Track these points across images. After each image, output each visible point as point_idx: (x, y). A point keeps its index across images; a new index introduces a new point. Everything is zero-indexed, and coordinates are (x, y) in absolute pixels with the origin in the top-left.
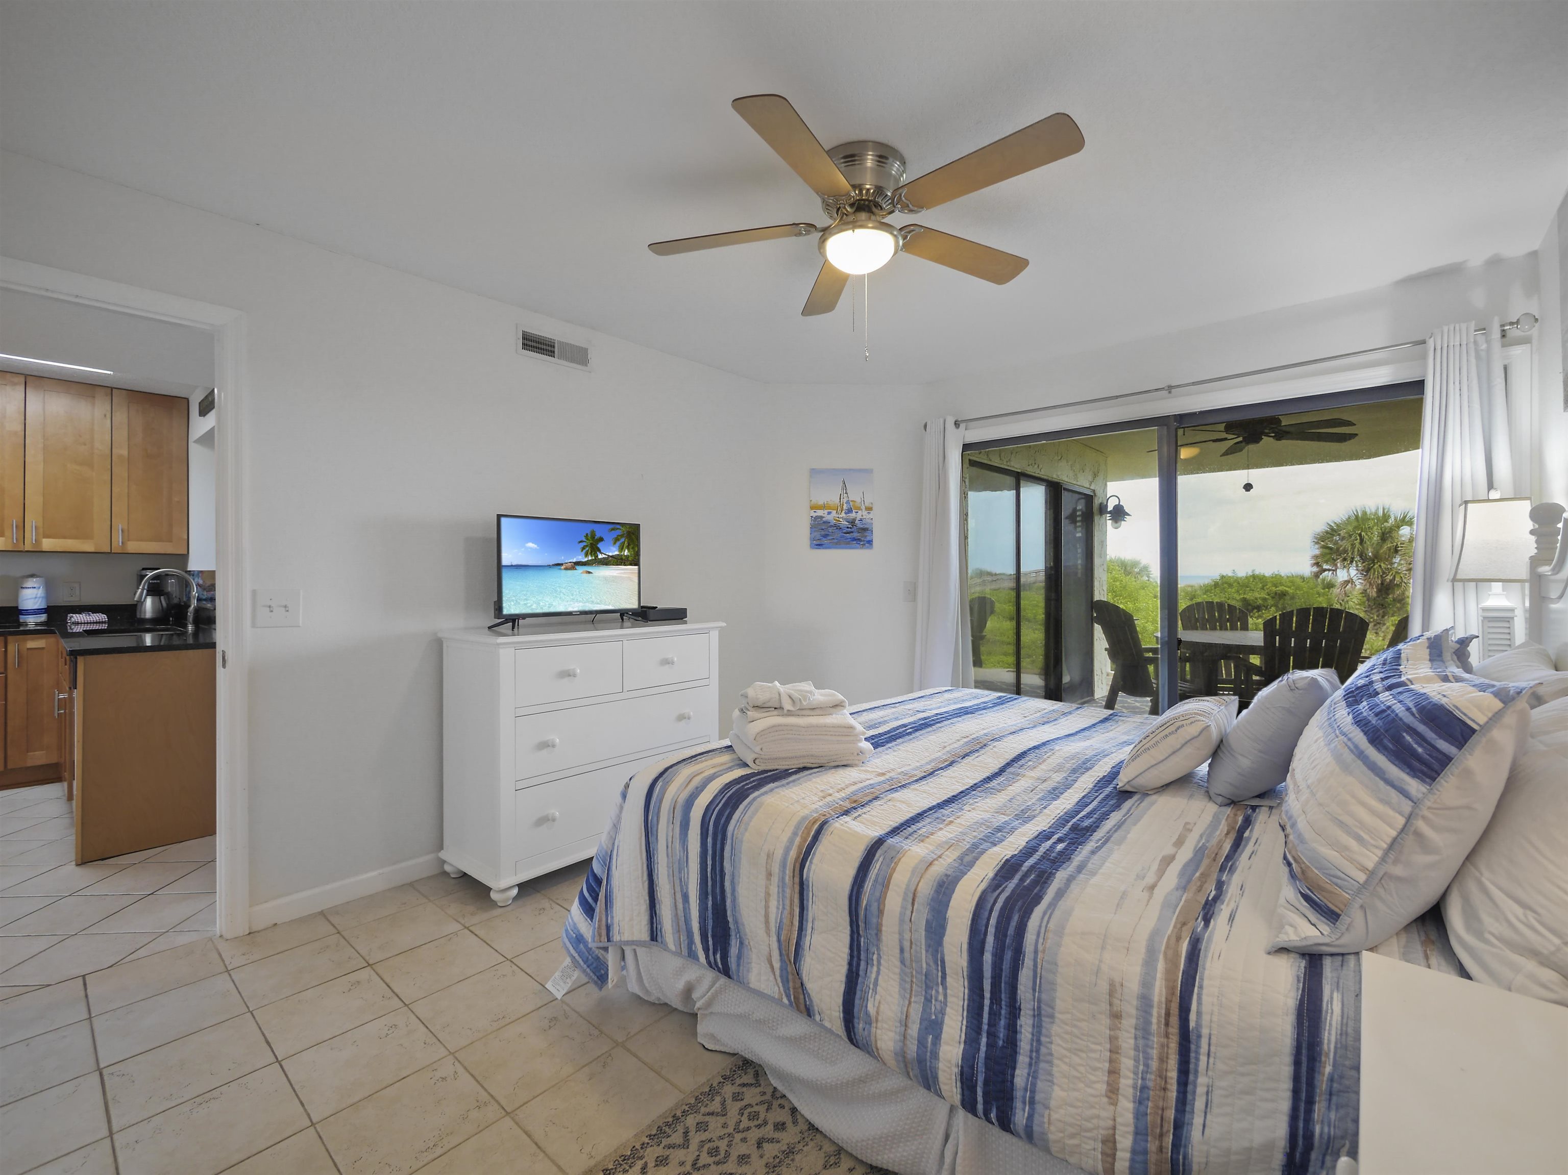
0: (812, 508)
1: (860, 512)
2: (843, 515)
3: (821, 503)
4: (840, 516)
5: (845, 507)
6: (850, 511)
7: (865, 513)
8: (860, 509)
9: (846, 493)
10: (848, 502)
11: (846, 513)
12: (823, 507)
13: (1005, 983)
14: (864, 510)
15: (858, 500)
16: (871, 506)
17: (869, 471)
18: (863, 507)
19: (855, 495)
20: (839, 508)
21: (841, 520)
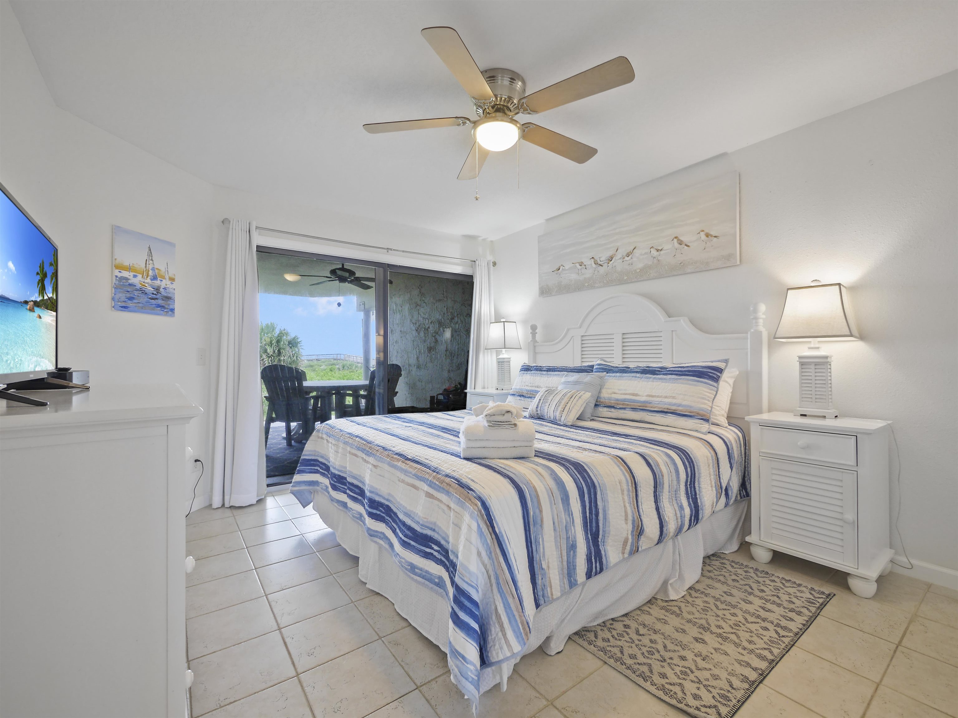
0: (117, 267)
1: (164, 281)
2: (148, 280)
3: (126, 263)
4: (146, 281)
5: (151, 273)
6: (155, 278)
7: (168, 282)
8: (164, 278)
9: (152, 260)
10: (153, 269)
11: (151, 280)
12: (129, 269)
13: (594, 506)
14: (168, 280)
15: (163, 269)
16: (173, 277)
17: (172, 245)
18: (167, 277)
19: (159, 263)
20: (145, 274)
21: (147, 285)
